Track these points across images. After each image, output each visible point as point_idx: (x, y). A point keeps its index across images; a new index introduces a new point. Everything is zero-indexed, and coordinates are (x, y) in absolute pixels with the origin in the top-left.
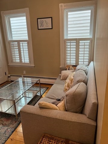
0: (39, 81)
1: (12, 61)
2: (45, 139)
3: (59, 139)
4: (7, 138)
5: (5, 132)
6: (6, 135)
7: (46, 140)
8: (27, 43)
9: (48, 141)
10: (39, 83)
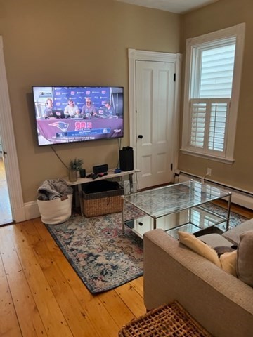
0: (228, 197)
1: (188, 143)
2: (172, 312)
3: (200, 327)
4: (125, 280)
5: (128, 269)
6: (127, 276)
7: (172, 314)
8: (226, 104)
9: (175, 317)
10: (227, 202)
